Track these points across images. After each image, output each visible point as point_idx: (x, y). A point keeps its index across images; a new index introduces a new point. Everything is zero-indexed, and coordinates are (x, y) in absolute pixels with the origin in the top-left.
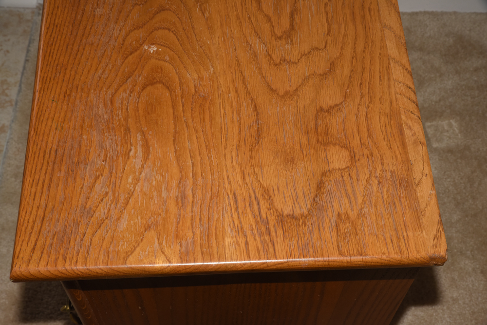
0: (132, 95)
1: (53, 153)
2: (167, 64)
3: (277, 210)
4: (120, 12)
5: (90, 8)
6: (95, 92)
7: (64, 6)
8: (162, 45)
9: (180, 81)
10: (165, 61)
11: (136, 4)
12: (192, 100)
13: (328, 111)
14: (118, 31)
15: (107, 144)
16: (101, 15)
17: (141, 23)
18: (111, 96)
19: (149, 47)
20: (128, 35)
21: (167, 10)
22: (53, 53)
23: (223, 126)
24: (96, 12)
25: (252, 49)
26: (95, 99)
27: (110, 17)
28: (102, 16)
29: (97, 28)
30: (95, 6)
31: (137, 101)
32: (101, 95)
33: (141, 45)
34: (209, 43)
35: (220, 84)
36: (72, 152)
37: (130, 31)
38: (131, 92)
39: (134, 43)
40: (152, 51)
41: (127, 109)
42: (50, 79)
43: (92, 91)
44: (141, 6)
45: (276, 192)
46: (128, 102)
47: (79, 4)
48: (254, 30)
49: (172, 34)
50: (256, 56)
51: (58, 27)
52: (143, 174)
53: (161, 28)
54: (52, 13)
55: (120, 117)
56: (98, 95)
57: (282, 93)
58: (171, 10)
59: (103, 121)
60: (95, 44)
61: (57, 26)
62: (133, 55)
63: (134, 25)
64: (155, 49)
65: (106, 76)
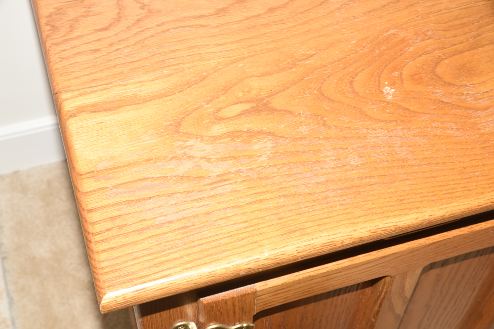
0: (465, 93)
2: (405, 72)
4: (346, 138)
5: (354, 172)
6: (482, 128)
7: (363, 203)
8: (379, 83)
9: (423, 54)
10: (401, 75)
12: (443, 39)
14: (377, 131)
16: (361, 157)
17: (354, 111)
18: (479, 112)
19: (388, 94)
20: (380, 120)
21: (321, 91)
22: (447, 190)
23: (462, 7)
24: (358, 163)
25: (348, 3)
26: (491, 125)
27: (358, 147)
28: (361, 155)
29: (383, 155)
30: (348, 168)
31: (472, 86)
32: (482, 121)
33: (388, 103)
34: (354, 42)
35: (409, 20)
37: (371, 119)
38: (462, 94)
39: (388, 111)
40: (393, 90)
41: (487, 92)
42: (490, 179)
43: (482, 131)
44: (325, 119)
46: (478, 93)
47: (353, 187)
48: (318, 6)
49: (357, 78)
51: (402, 198)
53: (353, 90)
54: (383, 213)
56: (483, 124)
58: (319, 87)
60: (411, 149)
61: (402, 200)
62: (408, 107)
63: (360, 118)
64: (388, 88)
65: (453, 125)
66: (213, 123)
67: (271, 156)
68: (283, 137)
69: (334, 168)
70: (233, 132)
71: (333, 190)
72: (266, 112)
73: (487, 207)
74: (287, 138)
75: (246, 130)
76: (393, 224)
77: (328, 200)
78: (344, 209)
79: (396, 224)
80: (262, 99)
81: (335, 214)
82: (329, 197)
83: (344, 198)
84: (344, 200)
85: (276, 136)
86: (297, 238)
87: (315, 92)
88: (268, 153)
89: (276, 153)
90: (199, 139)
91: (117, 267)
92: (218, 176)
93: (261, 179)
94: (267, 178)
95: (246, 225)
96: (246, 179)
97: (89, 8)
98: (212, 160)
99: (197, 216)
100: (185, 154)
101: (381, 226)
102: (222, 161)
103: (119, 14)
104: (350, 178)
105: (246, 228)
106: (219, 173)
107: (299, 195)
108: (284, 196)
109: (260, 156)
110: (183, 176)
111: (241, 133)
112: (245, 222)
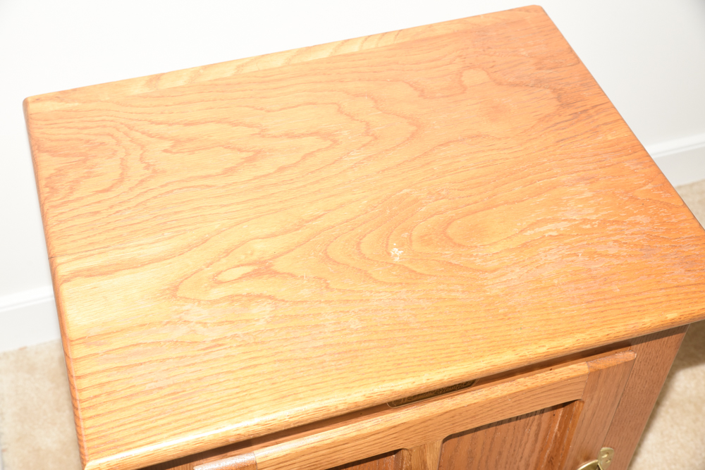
0: (475, 254)
1: (592, 305)
2: (415, 233)
3: (558, 110)
4: (348, 301)
5: (353, 336)
6: (488, 290)
7: (360, 368)
8: (387, 245)
9: (434, 215)
10: (411, 235)
11: (327, 287)
12: (457, 199)
13: (422, 91)
14: (381, 294)
15: (554, 258)
17: (359, 274)
18: (486, 274)
19: (396, 256)
20: (385, 282)
21: (326, 253)
22: (447, 353)
23: (480, 166)
24: (358, 327)
26: (498, 287)
27: (360, 310)
28: (362, 319)
29: (385, 318)
30: (347, 331)
31: (482, 247)
32: (489, 284)
33: (395, 265)
34: (366, 202)
35: (424, 179)
36: (582, 287)
37: (376, 281)
38: (472, 256)
39: (394, 273)
40: (401, 252)
41: (497, 253)
42: (491, 342)
43: (488, 293)
44: (329, 282)
45: (538, 113)
46: (487, 255)
47: (351, 351)
49: (365, 239)
50: (370, 157)
51: (400, 362)
52: (574, 217)
53: (360, 252)
54: (379, 377)
55: (511, 257)
56: (490, 286)
57: (413, 128)
58: (324, 249)
59: (526, 271)
60: (414, 312)
61: (399, 364)
62: (415, 269)
63: (364, 281)
64: (396, 250)
65: (459, 287)
66: (212, 287)
67: (269, 320)
68: (283, 300)
69: (333, 332)
70: (232, 296)
71: (330, 354)
72: (267, 275)
73: (487, 370)
74: (287, 301)
75: (245, 293)
76: (389, 388)
77: (324, 364)
78: (340, 374)
79: (392, 388)
80: (265, 262)
81: (329, 378)
82: (325, 362)
83: (341, 362)
84: (340, 364)
85: (277, 300)
86: (289, 403)
87: (320, 254)
88: (267, 317)
89: (274, 317)
90: (196, 304)
91: (103, 434)
92: (213, 341)
93: (256, 343)
94: (263, 343)
95: (238, 390)
96: (242, 343)
97: (91, 169)
98: (208, 325)
99: (188, 382)
100: (180, 318)
101: (376, 390)
102: (218, 325)
103: (122, 174)
104: (348, 342)
105: (237, 393)
106: (214, 338)
107: (295, 359)
108: (279, 361)
109: (258, 320)
110: (177, 342)
111: (240, 297)
112: (237, 387)
